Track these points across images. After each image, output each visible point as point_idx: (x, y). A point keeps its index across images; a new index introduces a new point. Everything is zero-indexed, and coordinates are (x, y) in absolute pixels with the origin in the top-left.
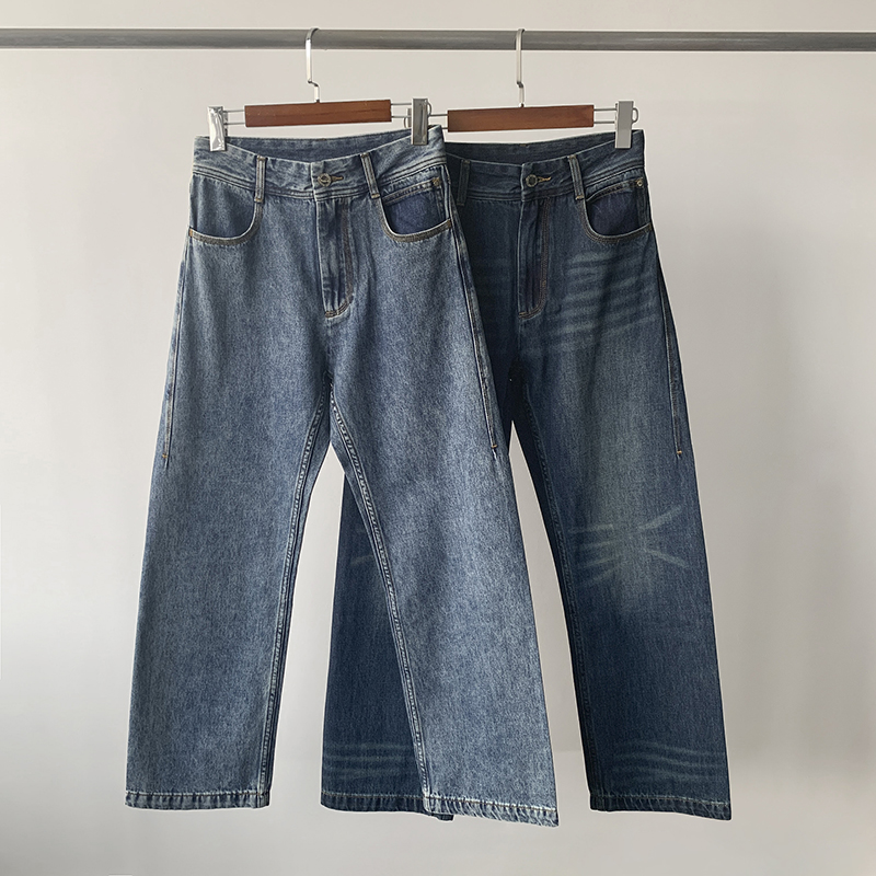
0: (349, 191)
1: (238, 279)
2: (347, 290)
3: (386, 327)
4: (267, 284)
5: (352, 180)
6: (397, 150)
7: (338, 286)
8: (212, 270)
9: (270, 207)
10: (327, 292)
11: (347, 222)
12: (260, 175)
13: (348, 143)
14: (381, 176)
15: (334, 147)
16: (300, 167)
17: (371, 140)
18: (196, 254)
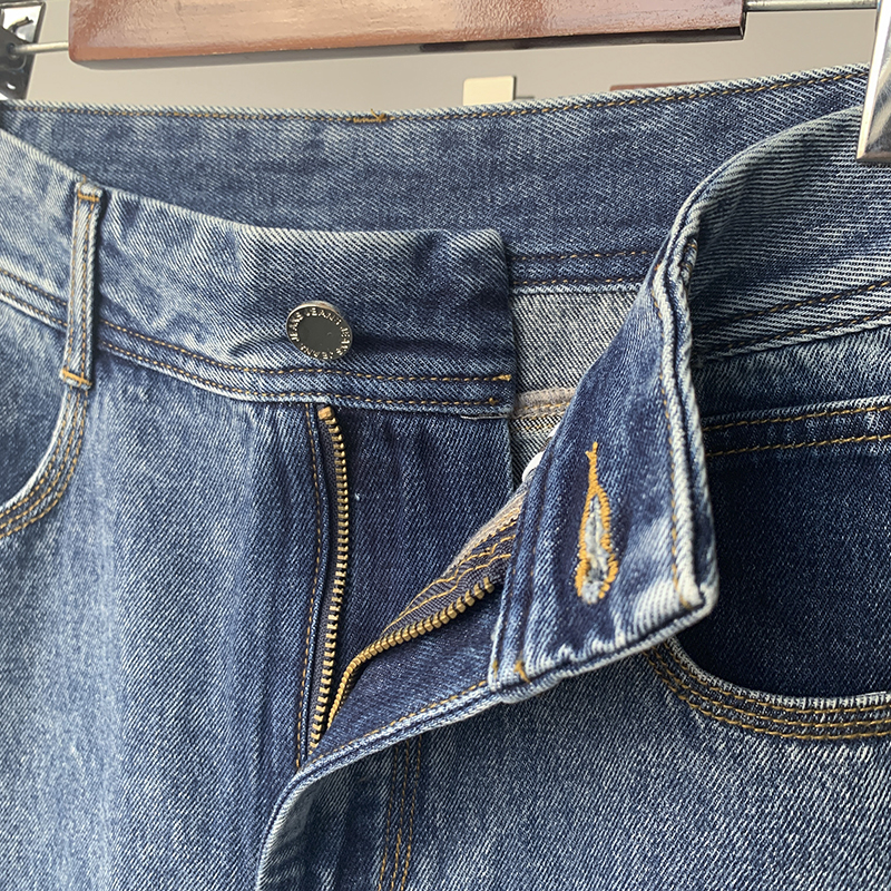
9: (108, 412)
12: (80, 267)
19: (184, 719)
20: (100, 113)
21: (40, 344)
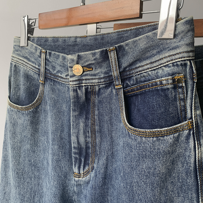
0: (96, 81)
5: (100, 71)
6: (143, 45)
9: (47, 88)
10: (76, 158)
11: (94, 105)
14: (125, 69)
19: (60, 136)
20: (43, 37)
21: (36, 76)
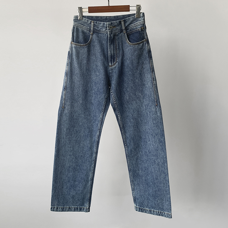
0: (117, 31)
1: (85, 56)
2: (116, 59)
3: (126, 70)
4: (93, 58)
5: (118, 28)
6: (131, 19)
7: (113, 58)
8: (78, 53)
9: (95, 36)
10: (110, 60)
11: (116, 40)
12: (92, 26)
13: (117, 17)
14: (126, 26)
15: (113, 18)
16: (104, 24)
17: (124, 16)
18: (73, 49)
21: (88, 32)
